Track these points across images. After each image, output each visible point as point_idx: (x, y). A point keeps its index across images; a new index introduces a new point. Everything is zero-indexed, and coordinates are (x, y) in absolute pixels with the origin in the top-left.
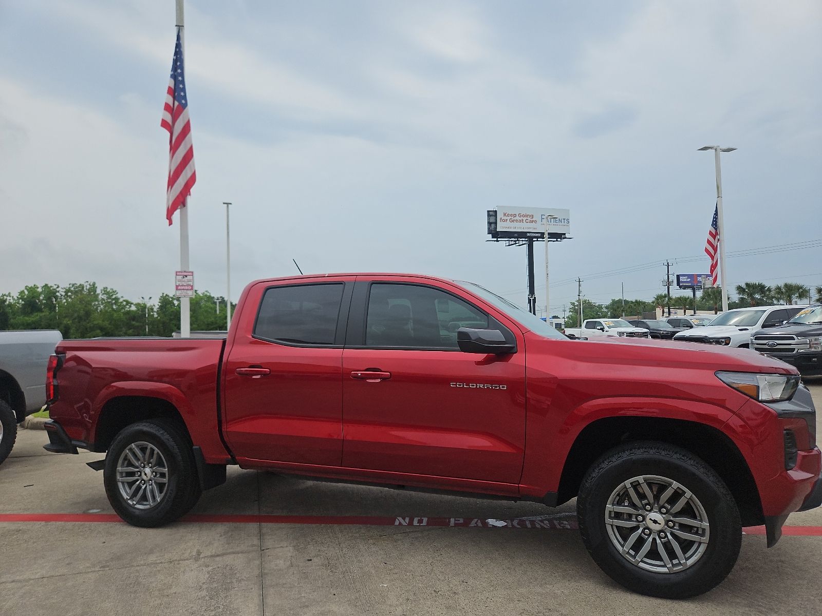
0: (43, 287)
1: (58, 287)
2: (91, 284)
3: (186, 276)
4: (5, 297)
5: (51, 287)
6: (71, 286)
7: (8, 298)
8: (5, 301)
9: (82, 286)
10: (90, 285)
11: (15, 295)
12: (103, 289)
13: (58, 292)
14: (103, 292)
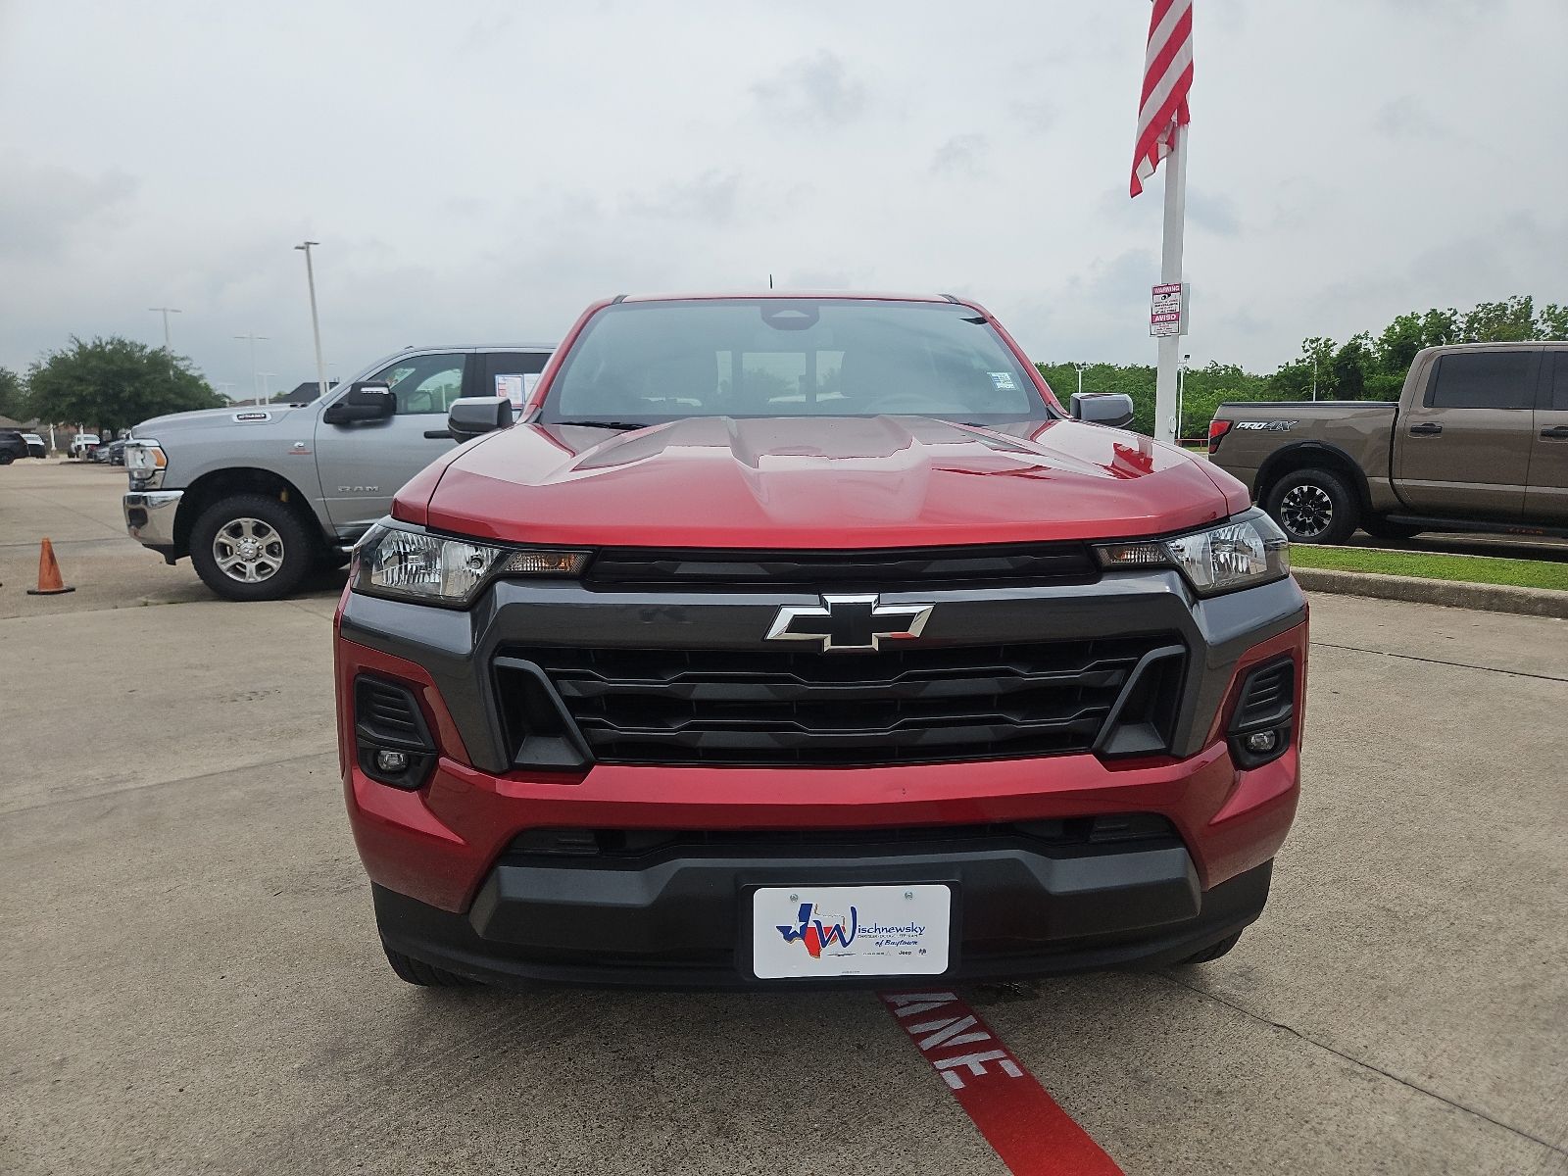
0: (1427, 316)
1: (1455, 313)
2: (1523, 301)
3: (1169, 295)
4: (1359, 341)
5: (1442, 314)
6: (1480, 309)
7: (1364, 342)
8: (1358, 347)
9: (1503, 307)
10: (1519, 304)
11: (1378, 334)
12: (1545, 309)
13: (1455, 322)
14: (1545, 316)
